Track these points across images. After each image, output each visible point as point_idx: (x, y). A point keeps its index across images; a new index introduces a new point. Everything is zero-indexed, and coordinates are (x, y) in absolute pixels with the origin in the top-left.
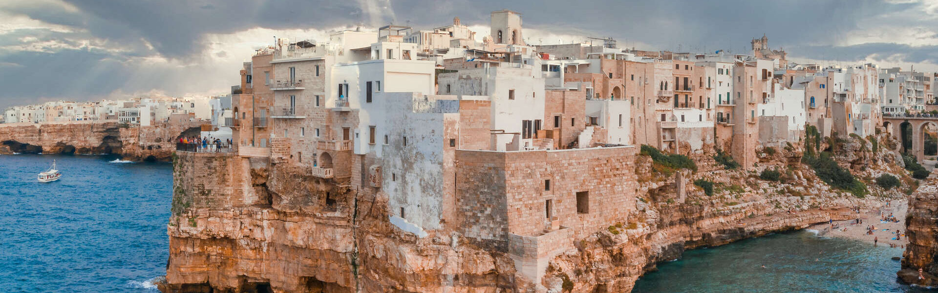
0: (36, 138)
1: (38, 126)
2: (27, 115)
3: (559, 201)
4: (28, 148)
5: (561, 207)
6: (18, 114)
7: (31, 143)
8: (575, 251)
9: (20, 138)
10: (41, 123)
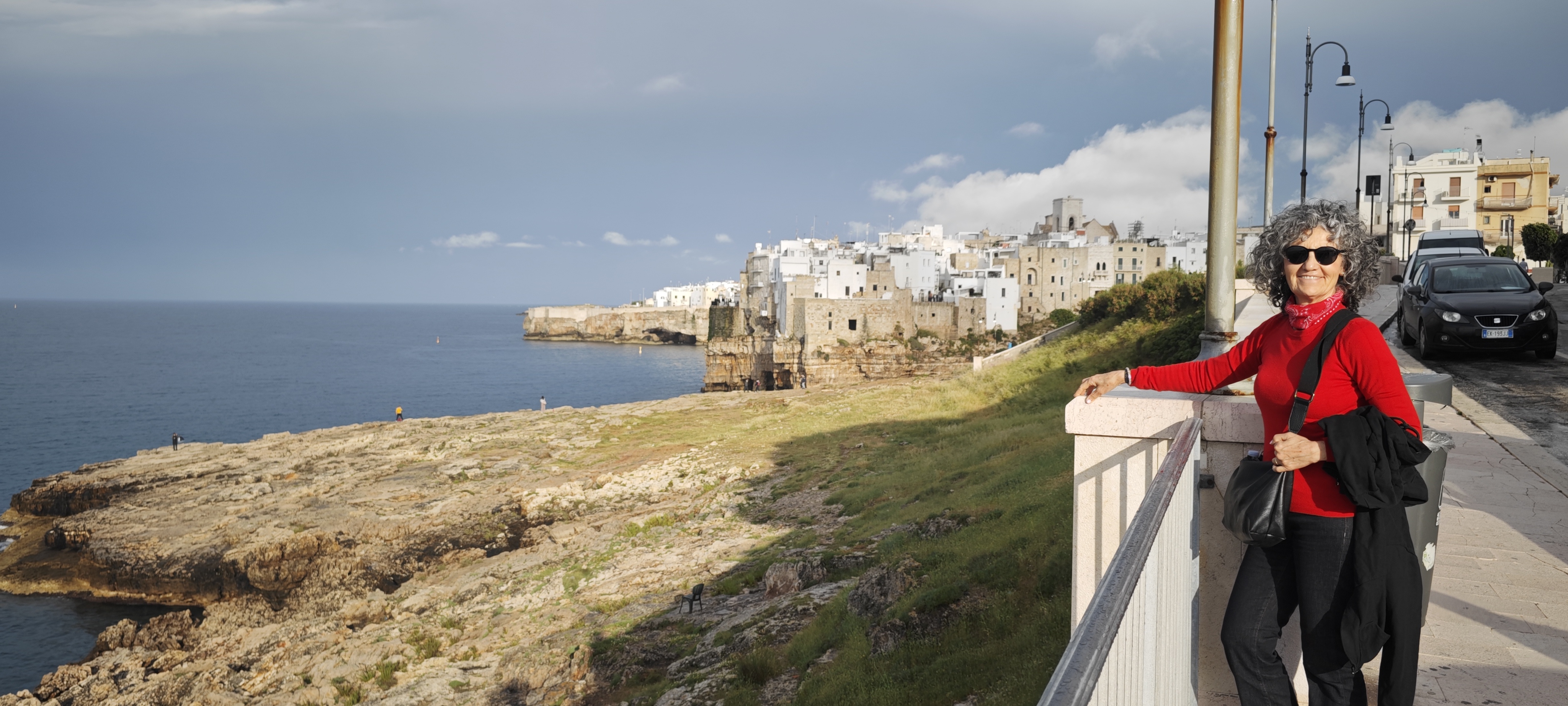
0: (689, 325)
1: (691, 311)
2: (680, 298)
3: (837, 323)
4: (681, 338)
5: (838, 325)
6: (669, 294)
7: (683, 331)
8: (837, 344)
9: (671, 326)
10: (695, 307)
